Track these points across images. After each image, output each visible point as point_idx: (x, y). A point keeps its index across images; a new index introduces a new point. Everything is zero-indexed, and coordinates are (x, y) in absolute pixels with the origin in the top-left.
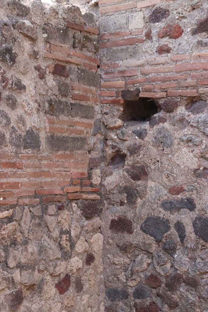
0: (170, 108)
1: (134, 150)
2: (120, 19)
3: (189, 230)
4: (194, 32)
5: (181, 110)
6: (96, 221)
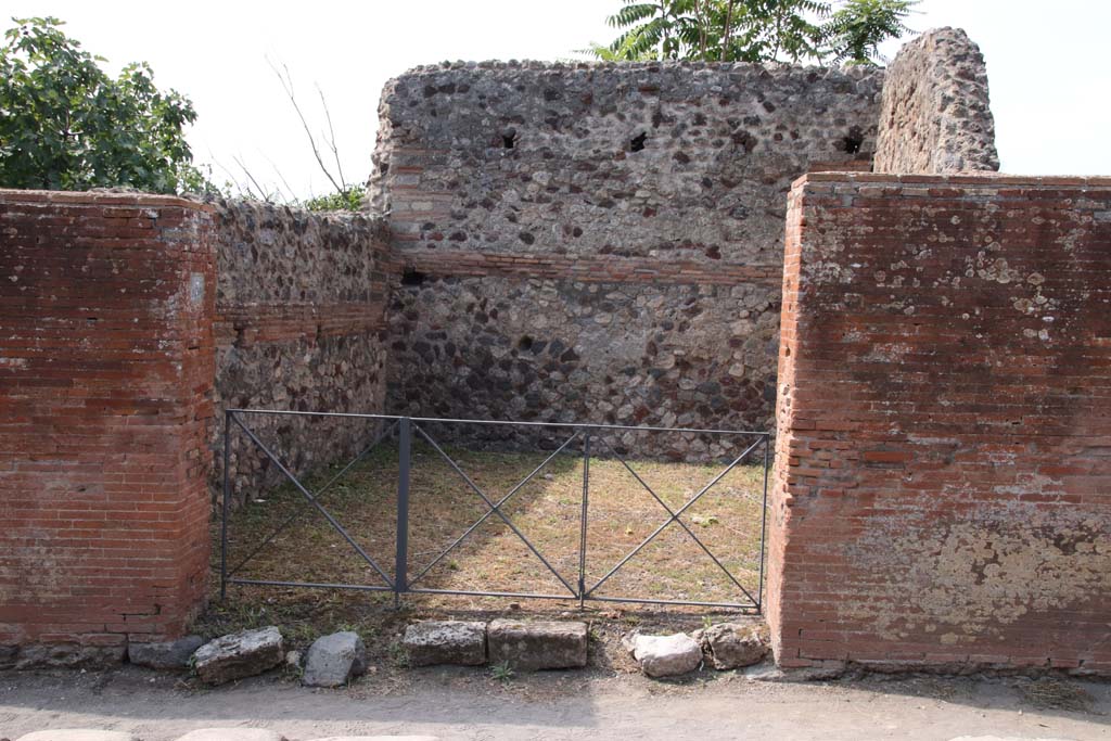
0: (434, 280)
1: (410, 302)
2: (405, 225)
3: (442, 350)
4: (450, 239)
5: (440, 282)
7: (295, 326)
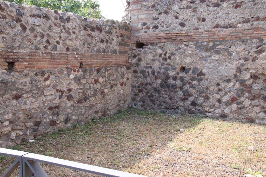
0: (147, 45)
1: (139, 55)
2: (136, 25)
3: (150, 73)
4: (153, 28)
5: (149, 46)
6: (130, 70)
7: (62, 63)
